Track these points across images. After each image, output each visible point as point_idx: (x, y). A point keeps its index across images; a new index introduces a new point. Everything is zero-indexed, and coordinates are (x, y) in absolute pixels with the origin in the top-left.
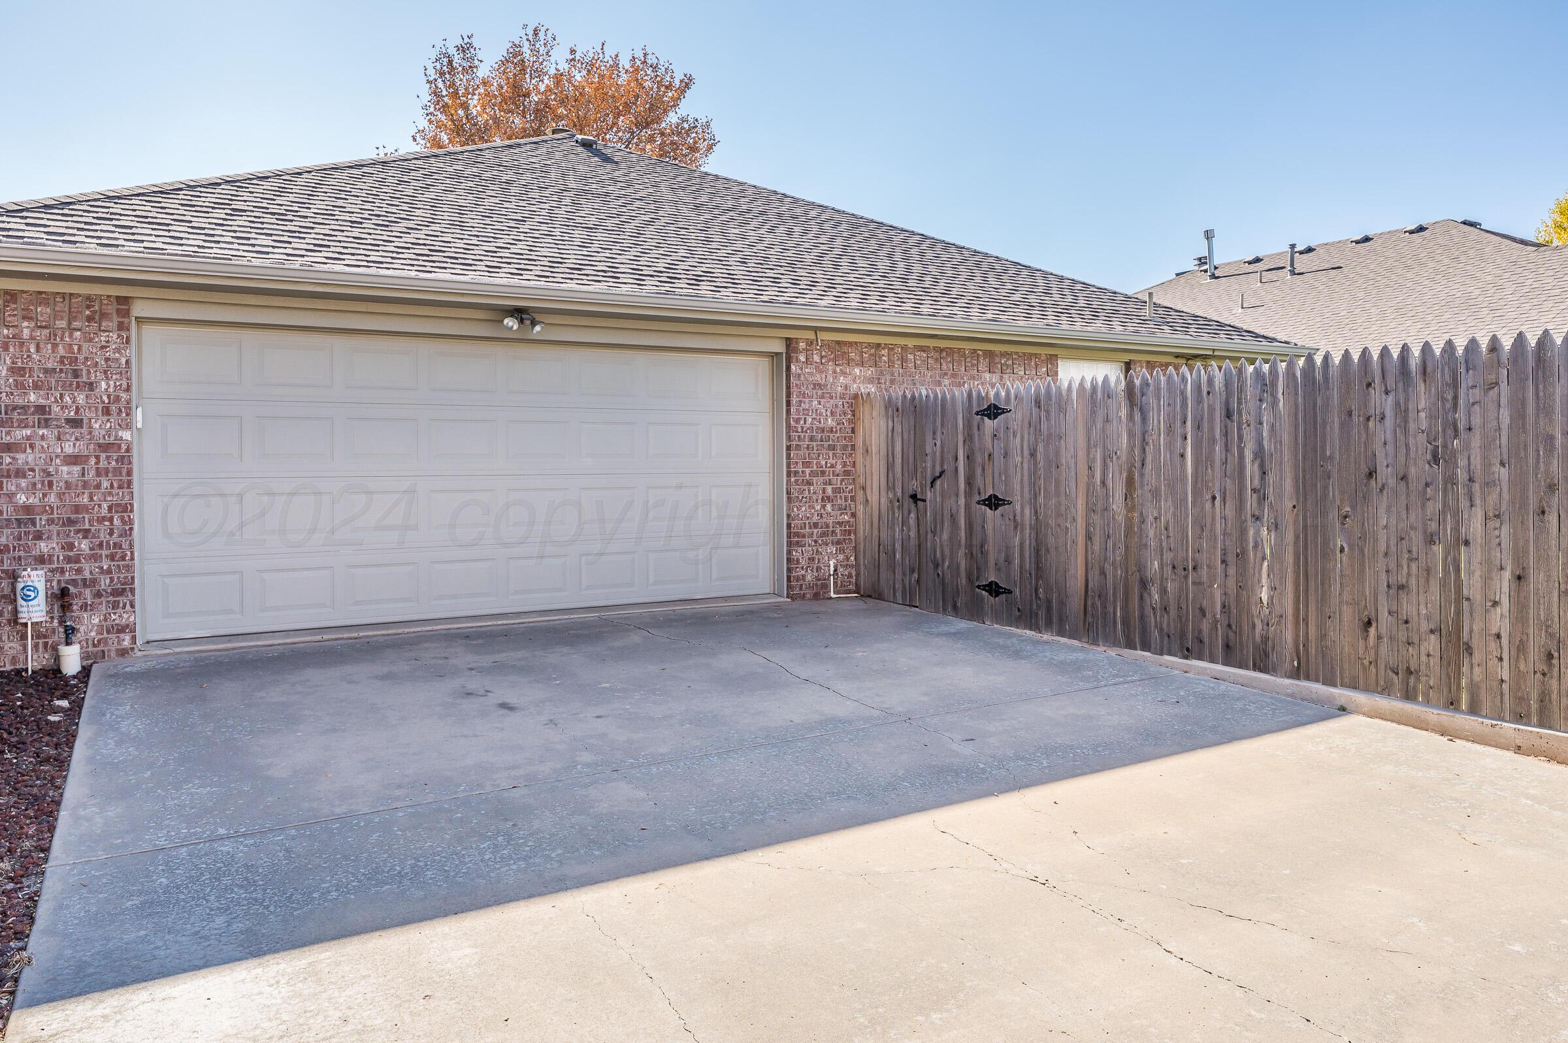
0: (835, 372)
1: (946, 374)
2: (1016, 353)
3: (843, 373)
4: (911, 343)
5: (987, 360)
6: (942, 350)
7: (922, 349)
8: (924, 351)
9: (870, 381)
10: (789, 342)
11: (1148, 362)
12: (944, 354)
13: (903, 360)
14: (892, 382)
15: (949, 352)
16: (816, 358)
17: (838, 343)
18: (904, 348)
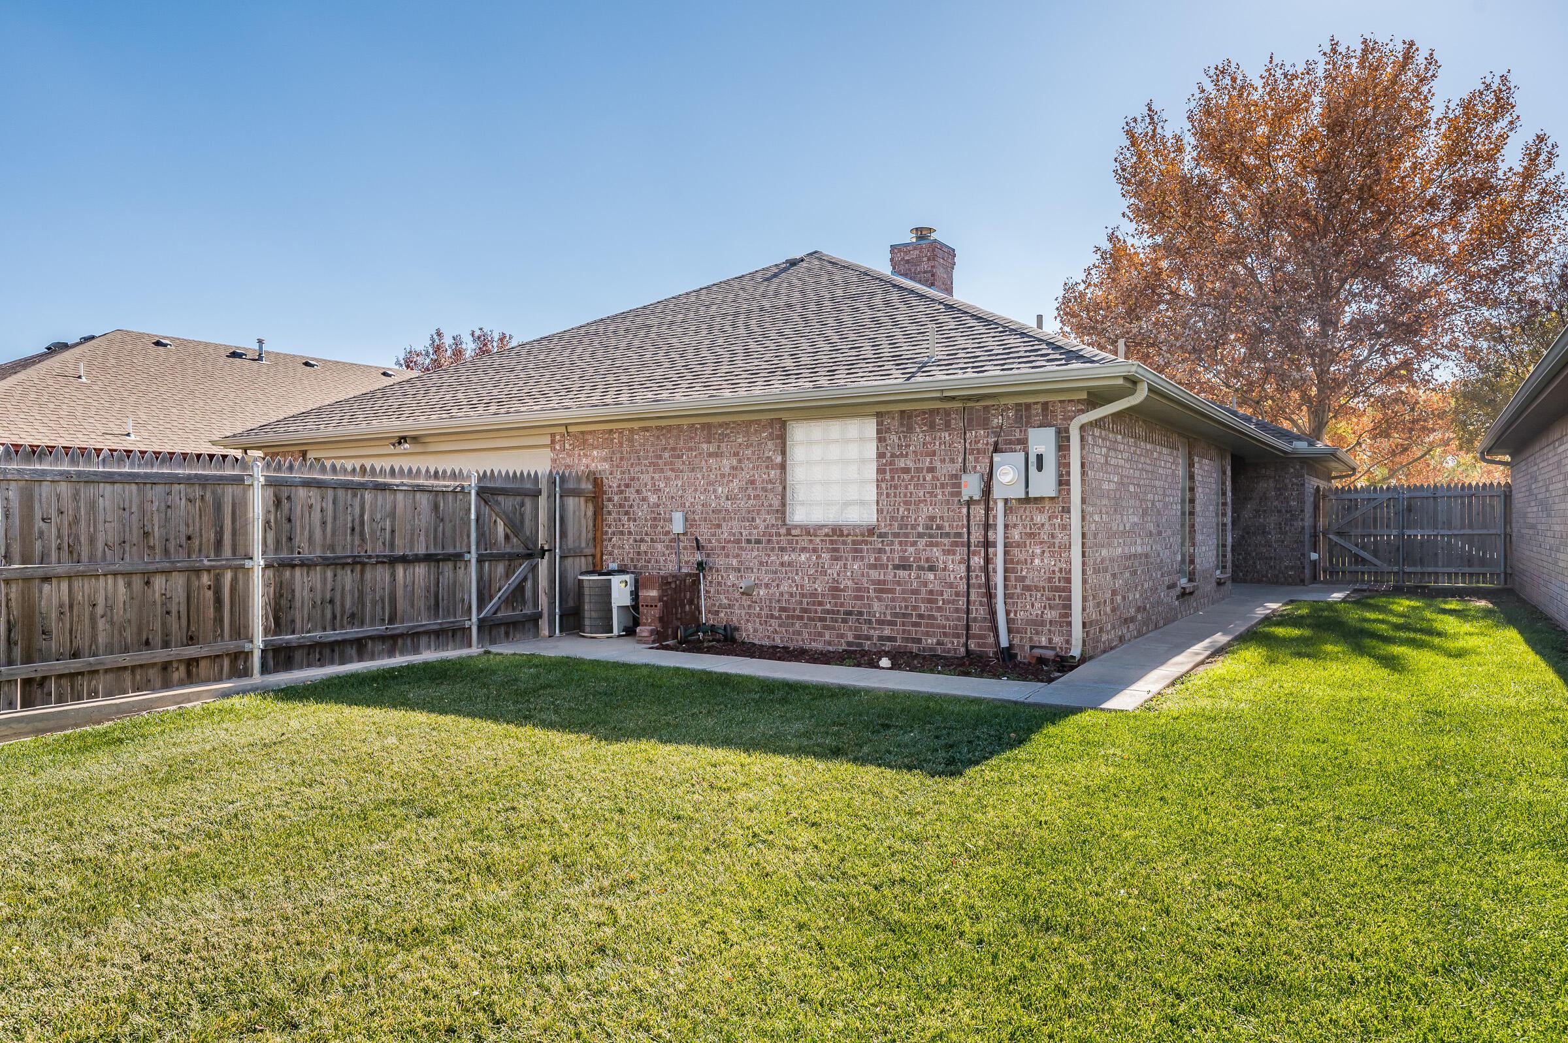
0: (579, 455)
1: (666, 448)
2: (734, 422)
3: (585, 455)
4: (636, 425)
5: (705, 432)
6: (662, 428)
7: (646, 429)
8: (648, 431)
9: (605, 460)
10: (553, 435)
11: (902, 412)
12: (664, 431)
13: (631, 440)
14: (622, 459)
15: (669, 428)
16: (567, 446)
17: (582, 433)
18: (632, 431)
